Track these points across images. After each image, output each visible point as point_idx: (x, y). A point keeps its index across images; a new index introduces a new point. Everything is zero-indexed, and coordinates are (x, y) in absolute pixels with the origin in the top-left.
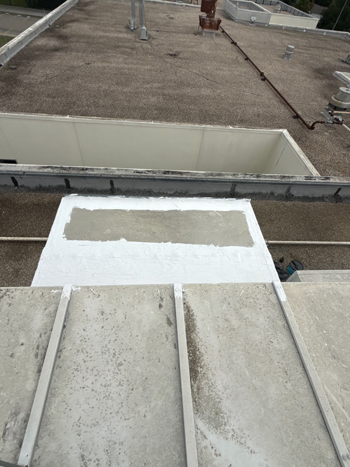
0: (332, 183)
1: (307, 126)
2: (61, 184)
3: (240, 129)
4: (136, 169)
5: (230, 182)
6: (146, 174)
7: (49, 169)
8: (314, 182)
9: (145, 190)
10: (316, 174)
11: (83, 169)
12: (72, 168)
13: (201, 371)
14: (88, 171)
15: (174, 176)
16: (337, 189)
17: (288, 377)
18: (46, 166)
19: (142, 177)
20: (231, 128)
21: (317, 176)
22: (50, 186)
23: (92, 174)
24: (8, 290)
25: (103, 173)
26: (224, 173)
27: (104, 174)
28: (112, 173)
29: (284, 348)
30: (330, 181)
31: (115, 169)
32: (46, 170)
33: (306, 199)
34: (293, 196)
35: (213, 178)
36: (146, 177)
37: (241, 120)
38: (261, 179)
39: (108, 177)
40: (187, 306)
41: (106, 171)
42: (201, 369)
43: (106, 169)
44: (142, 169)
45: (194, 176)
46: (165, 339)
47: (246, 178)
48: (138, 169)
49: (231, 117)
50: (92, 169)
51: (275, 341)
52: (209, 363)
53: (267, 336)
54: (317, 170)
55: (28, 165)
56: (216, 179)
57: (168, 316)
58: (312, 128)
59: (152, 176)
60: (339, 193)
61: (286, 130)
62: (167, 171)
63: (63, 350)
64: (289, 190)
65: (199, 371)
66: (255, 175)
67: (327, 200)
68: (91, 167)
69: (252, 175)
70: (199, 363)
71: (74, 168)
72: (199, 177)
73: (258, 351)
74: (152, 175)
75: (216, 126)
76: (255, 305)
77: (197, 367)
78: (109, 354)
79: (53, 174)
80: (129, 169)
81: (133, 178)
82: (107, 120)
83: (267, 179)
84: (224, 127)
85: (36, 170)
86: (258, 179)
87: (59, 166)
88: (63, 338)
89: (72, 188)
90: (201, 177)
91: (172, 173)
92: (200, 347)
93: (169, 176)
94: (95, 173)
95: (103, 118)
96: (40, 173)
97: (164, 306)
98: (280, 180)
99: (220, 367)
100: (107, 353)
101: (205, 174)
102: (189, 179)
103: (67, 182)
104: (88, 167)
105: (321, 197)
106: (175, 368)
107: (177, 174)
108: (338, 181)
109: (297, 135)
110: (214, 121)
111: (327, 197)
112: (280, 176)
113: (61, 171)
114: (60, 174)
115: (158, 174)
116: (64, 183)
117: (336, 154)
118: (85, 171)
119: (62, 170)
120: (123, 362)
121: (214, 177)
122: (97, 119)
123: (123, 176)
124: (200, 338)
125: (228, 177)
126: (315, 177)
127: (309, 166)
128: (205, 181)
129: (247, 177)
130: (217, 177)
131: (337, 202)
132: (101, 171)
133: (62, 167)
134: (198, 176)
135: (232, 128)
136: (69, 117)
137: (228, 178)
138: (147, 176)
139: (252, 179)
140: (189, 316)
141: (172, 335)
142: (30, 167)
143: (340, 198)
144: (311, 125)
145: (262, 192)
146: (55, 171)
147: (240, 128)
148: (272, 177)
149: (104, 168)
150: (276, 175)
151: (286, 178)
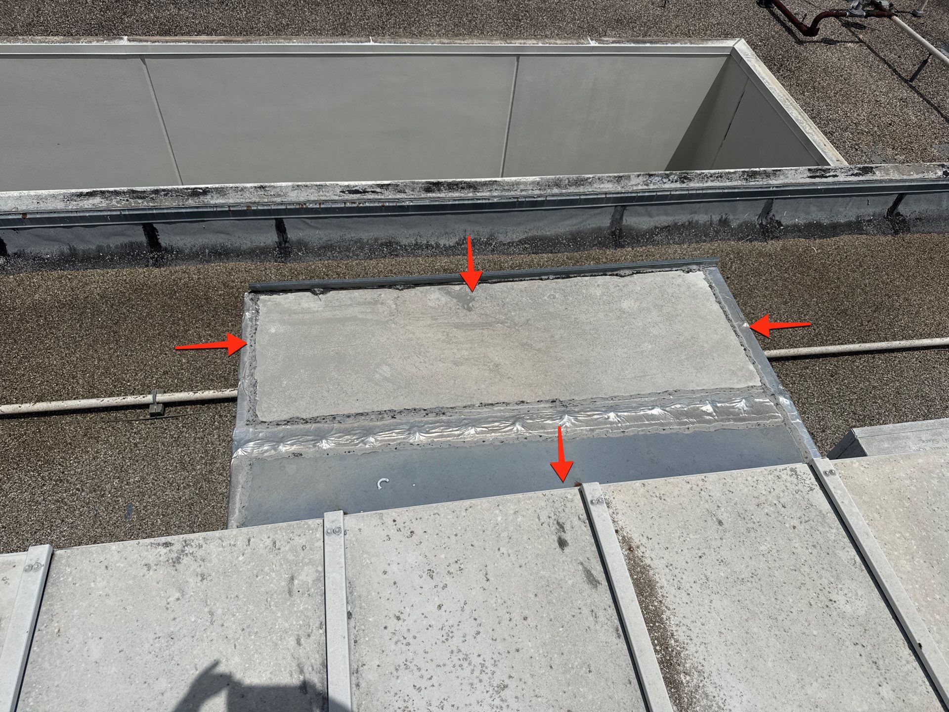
0: (881, 181)
1: (799, 25)
2: (133, 239)
3: (618, 45)
4: (346, 183)
5: (608, 200)
6: (376, 197)
7: (97, 201)
8: (834, 183)
9: (376, 240)
10: (834, 159)
11: (195, 193)
12: (164, 190)
13: (688, 682)
14: (209, 197)
15: (456, 194)
16: (894, 198)
17: (881, 673)
18: (85, 191)
19: (367, 204)
20: (593, 44)
21: (838, 165)
22: (100, 249)
23: (222, 206)
24: (186, 543)
25: (254, 199)
26: (591, 176)
27: (258, 204)
28: (278, 200)
29: (862, 612)
30: (875, 178)
31: (287, 187)
32: (88, 203)
33: (814, 230)
34: (779, 223)
35: (561, 195)
36: (376, 204)
37: (618, 21)
38: (692, 185)
39: (269, 210)
40: (624, 537)
41: (262, 192)
42: (688, 678)
43: (262, 187)
44: (364, 183)
45: (508, 190)
46: (591, 619)
47: (651, 187)
48: (352, 183)
49: (588, 14)
50: (221, 192)
51: (840, 599)
52: (702, 661)
53: (820, 587)
54: (837, 148)
55: (32, 193)
56: (569, 194)
57: (586, 564)
58: (812, 31)
59: (393, 200)
60: (901, 208)
61: (743, 40)
62: (434, 184)
63: (361, 669)
64: (767, 211)
65: (684, 681)
66: (675, 174)
67: (870, 229)
68: (217, 186)
69: (667, 176)
70: (679, 665)
71: (167, 192)
72: (524, 193)
73: (806, 624)
74: (394, 197)
75: (552, 41)
76: (780, 518)
77: (678, 673)
78: (472, 667)
79: (109, 213)
80: (328, 183)
81: (341, 210)
82: (239, 42)
83: (710, 184)
84: (575, 42)
85: (60, 206)
86: (684, 185)
87: (125, 189)
88: (352, 642)
89: (166, 249)
90: (530, 192)
91: (450, 188)
92: (674, 628)
93: (442, 195)
94: (231, 201)
95: (228, 38)
96: (72, 212)
97: (570, 544)
98: (744, 183)
99: (729, 667)
100: (465, 664)
101: (538, 183)
102: (495, 200)
103: (151, 233)
104: (209, 186)
105: (855, 223)
106: (629, 680)
107: (462, 188)
108: (895, 176)
109: (772, 53)
110: (544, 27)
111: (870, 221)
112: (744, 172)
113: (133, 203)
114: (128, 210)
115: (410, 194)
116: (140, 237)
117: (883, 101)
118: (202, 198)
119: (133, 198)
120: (507, 682)
121: (564, 191)
122: (212, 42)
123: (311, 206)
124: (669, 609)
125: (602, 186)
126: (835, 170)
127: (816, 137)
128: (542, 203)
129: (654, 184)
130: (572, 190)
131: (896, 232)
132: (247, 195)
133: (133, 192)
134: (522, 191)
135: (597, 45)
136: (129, 40)
137: (604, 190)
138: (379, 201)
139: (667, 186)
140: (634, 561)
141: (605, 609)
142: (39, 199)
143: (904, 221)
144: (808, 23)
145: (697, 222)
146: (114, 202)
147: (618, 42)
148: (721, 177)
149: (256, 185)
150: (732, 171)
151: (759, 178)
